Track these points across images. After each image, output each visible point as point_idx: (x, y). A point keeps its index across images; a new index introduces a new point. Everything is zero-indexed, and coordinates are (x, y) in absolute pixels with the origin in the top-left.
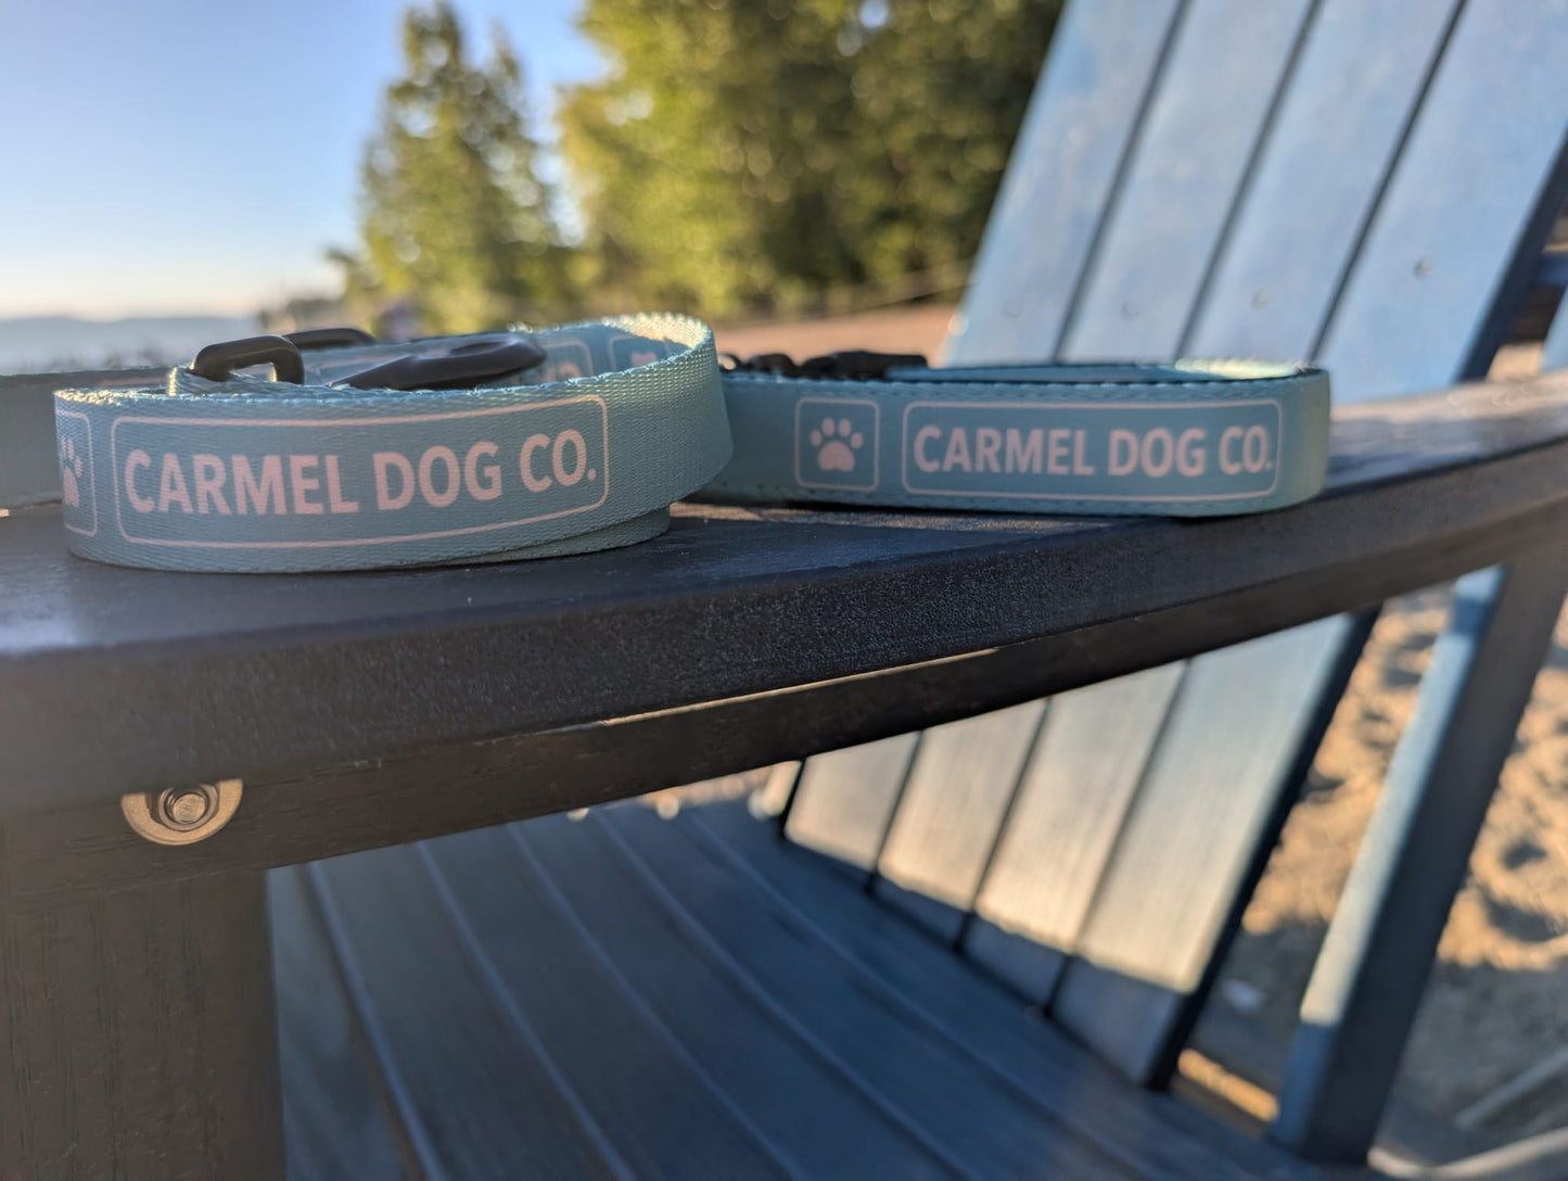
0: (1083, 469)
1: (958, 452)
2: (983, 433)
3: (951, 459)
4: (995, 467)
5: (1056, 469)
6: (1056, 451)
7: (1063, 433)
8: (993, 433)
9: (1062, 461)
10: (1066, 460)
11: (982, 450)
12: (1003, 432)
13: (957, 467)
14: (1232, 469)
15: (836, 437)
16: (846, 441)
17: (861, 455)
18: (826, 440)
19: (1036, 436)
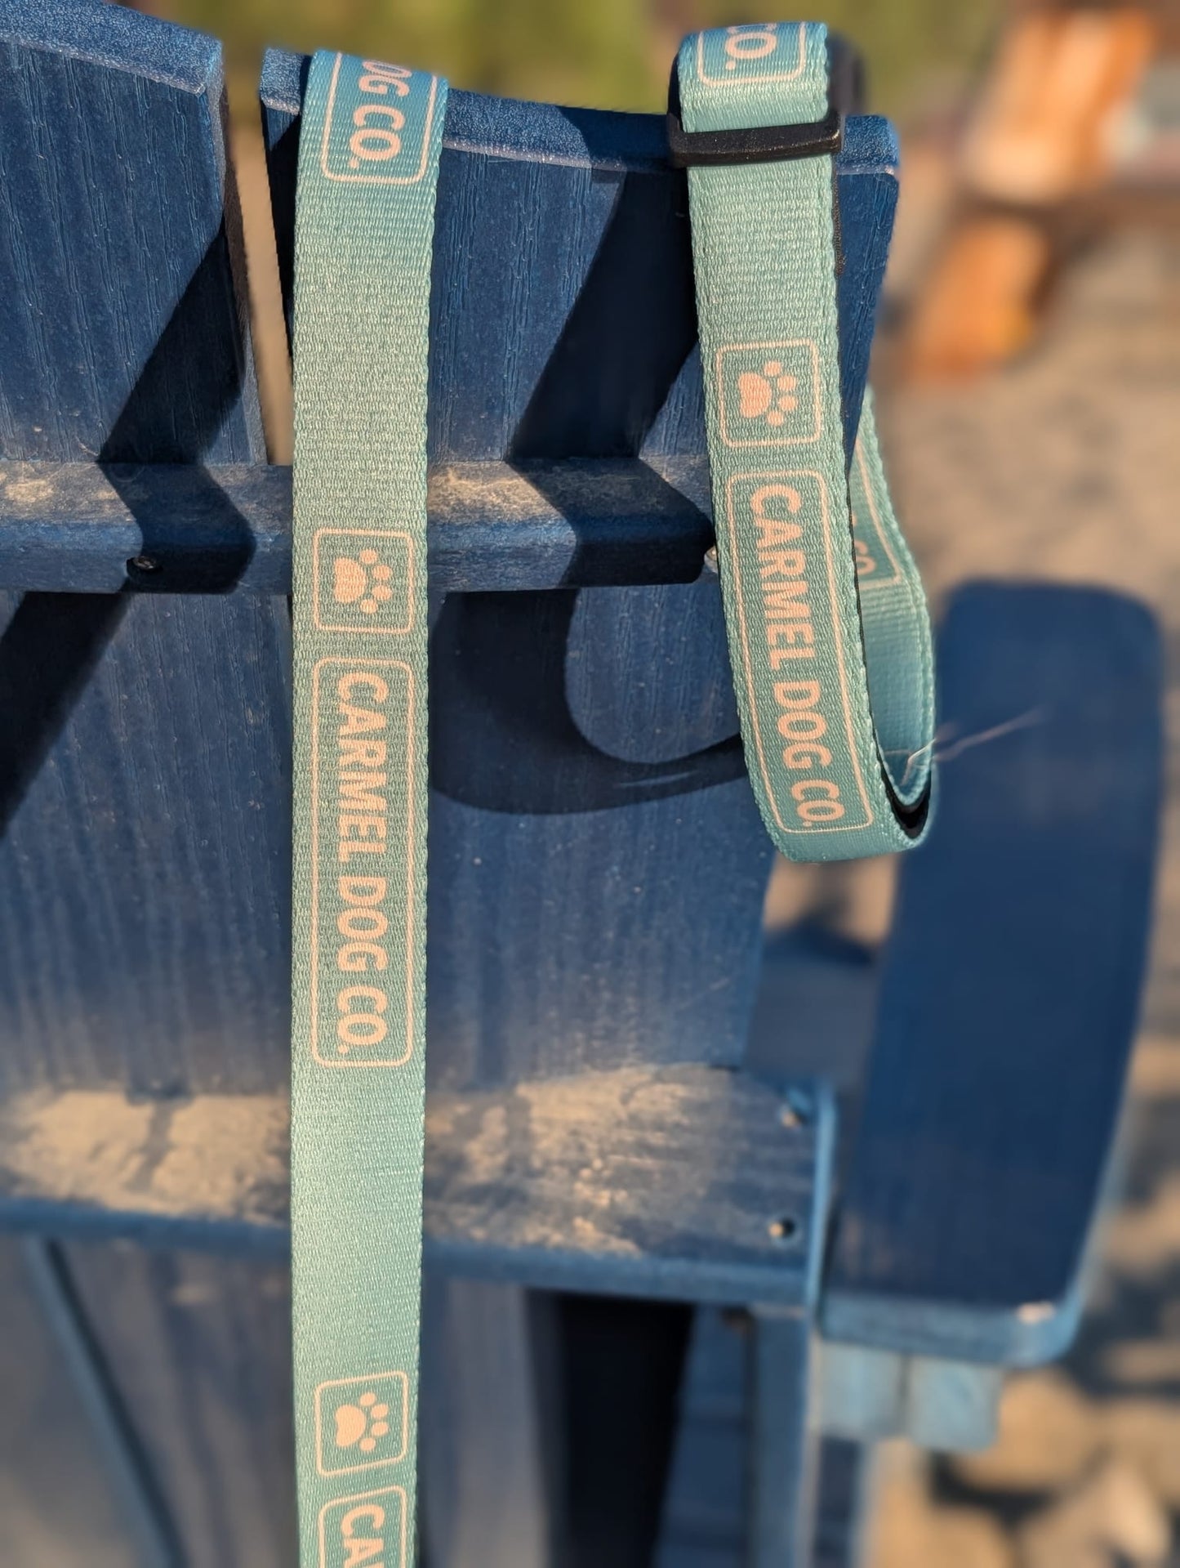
0: (776, 657)
1: (777, 532)
2: (799, 556)
3: (768, 525)
4: (765, 572)
5: (772, 632)
6: (790, 631)
7: (809, 638)
8: (800, 568)
9: (782, 638)
10: (782, 641)
11: (781, 557)
12: (803, 577)
13: (760, 534)
14: (797, 791)
15: (777, 395)
16: (774, 407)
17: (758, 427)
18: (773, 381)
19: (804, 610)
